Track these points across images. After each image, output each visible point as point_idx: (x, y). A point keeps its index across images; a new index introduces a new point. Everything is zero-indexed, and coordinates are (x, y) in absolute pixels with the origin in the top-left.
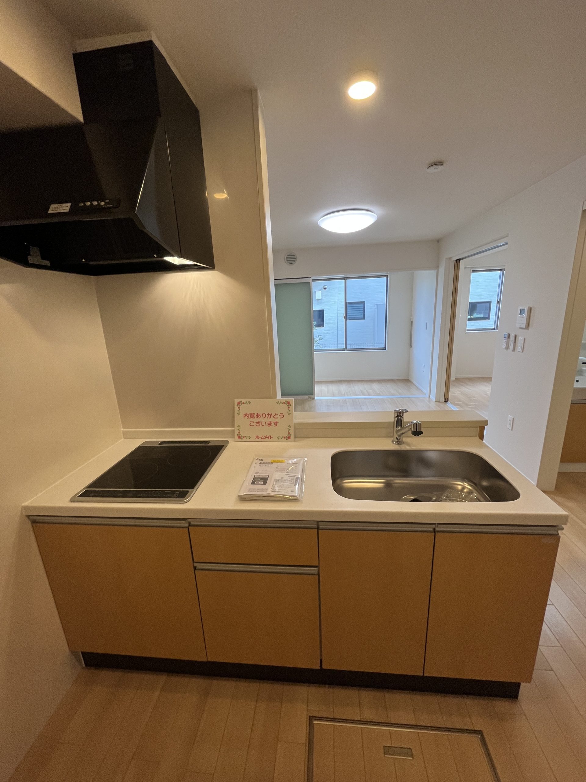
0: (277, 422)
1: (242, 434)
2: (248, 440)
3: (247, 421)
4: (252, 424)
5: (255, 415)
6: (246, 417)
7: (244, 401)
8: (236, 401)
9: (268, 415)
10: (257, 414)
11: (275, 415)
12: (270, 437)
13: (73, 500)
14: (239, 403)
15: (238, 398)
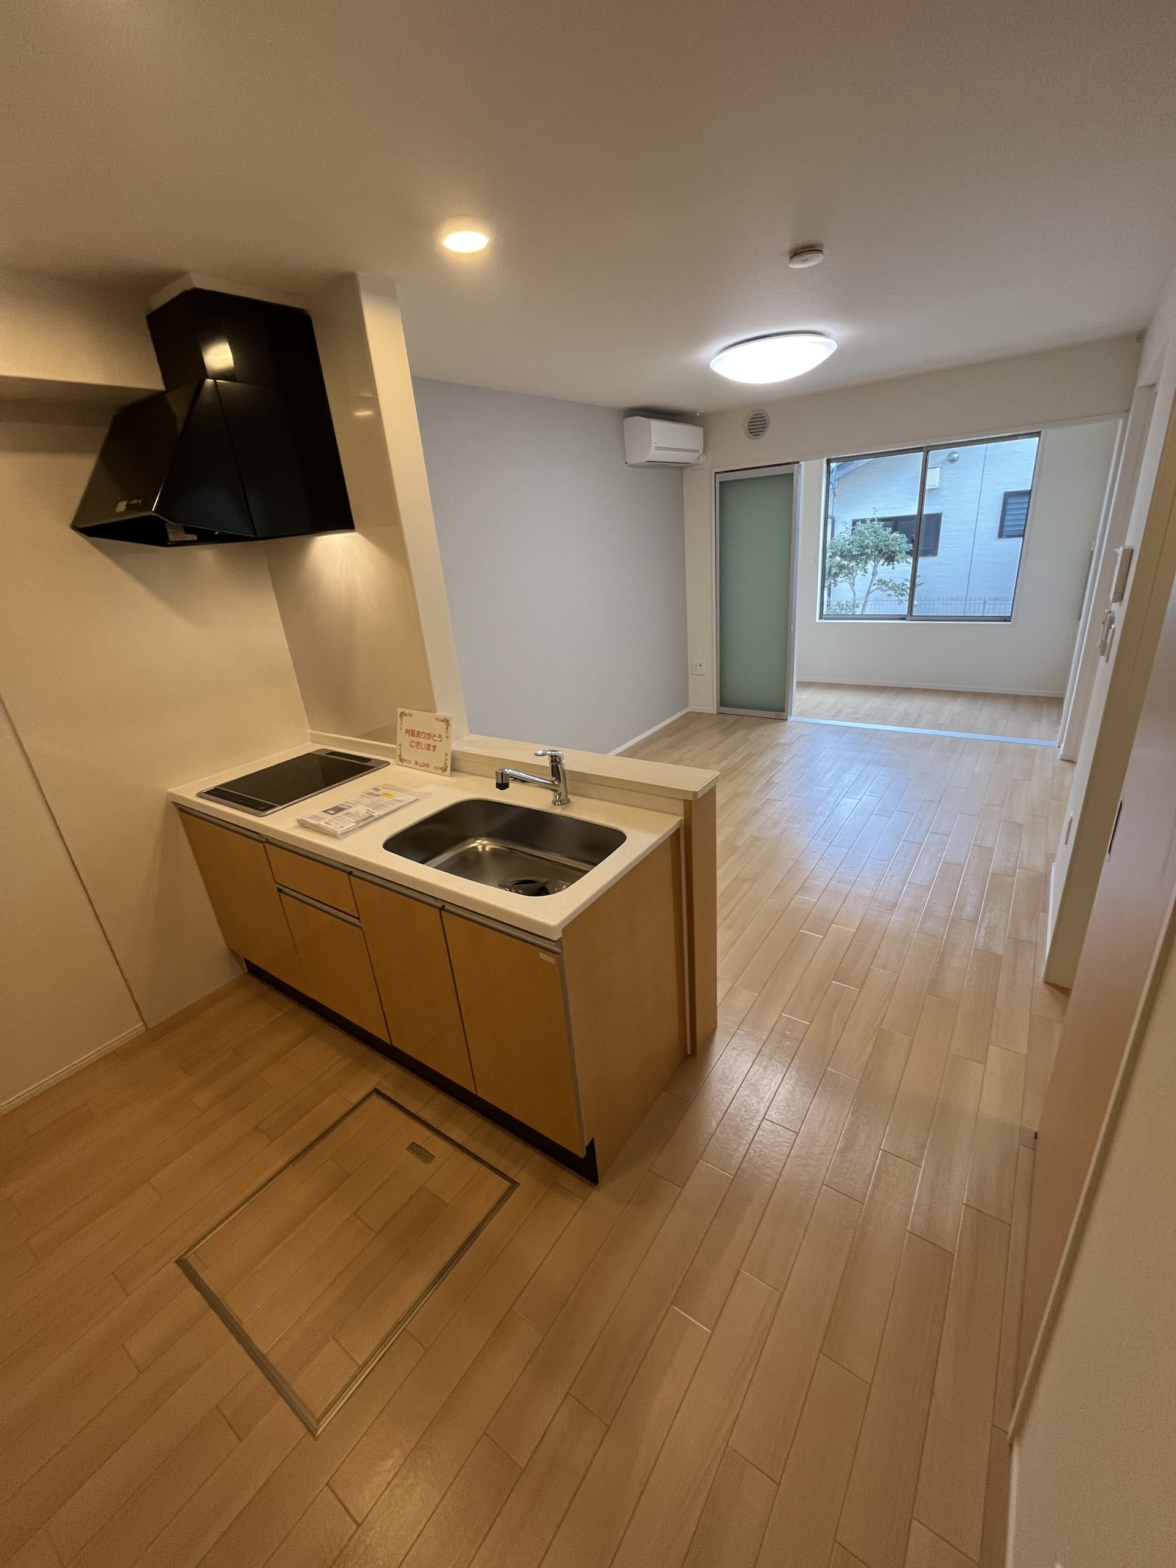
0: (435, 747)
1: (403, 757)
2: (407, 764)
3: (408, 739)
4: (413, 744)
5: (416, 733)
6: (408, 734)
7: (407, 711)
8: (400, 710)
9: (428, 734)
10: (418, 732)
11: (435, 736)
12: (428, 765)
13: (200, 795)
14: (402, 714)
15: (401, 707)
